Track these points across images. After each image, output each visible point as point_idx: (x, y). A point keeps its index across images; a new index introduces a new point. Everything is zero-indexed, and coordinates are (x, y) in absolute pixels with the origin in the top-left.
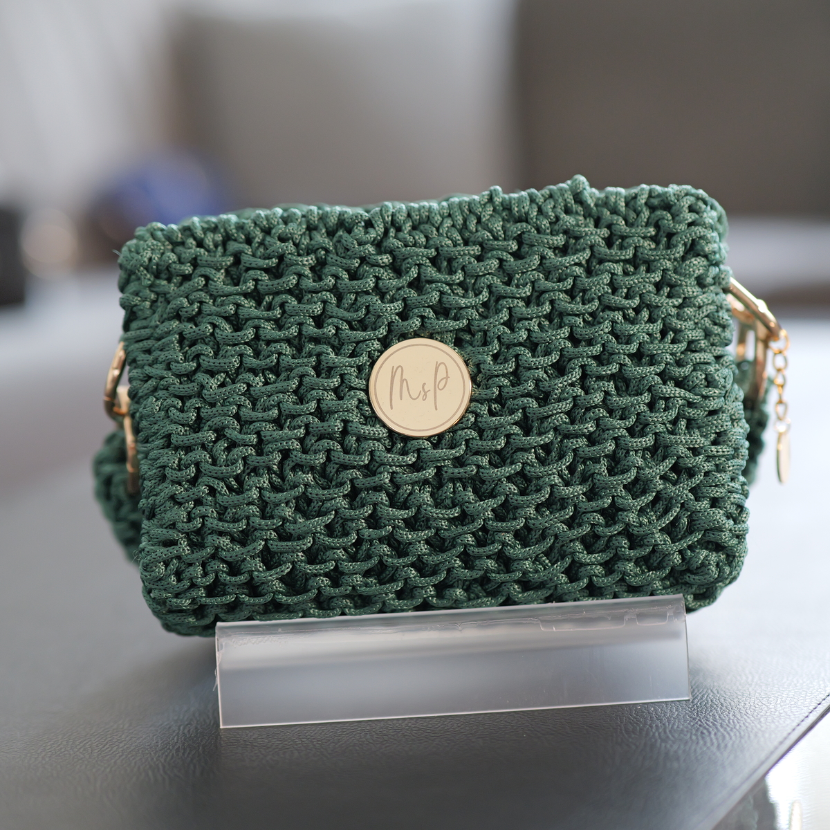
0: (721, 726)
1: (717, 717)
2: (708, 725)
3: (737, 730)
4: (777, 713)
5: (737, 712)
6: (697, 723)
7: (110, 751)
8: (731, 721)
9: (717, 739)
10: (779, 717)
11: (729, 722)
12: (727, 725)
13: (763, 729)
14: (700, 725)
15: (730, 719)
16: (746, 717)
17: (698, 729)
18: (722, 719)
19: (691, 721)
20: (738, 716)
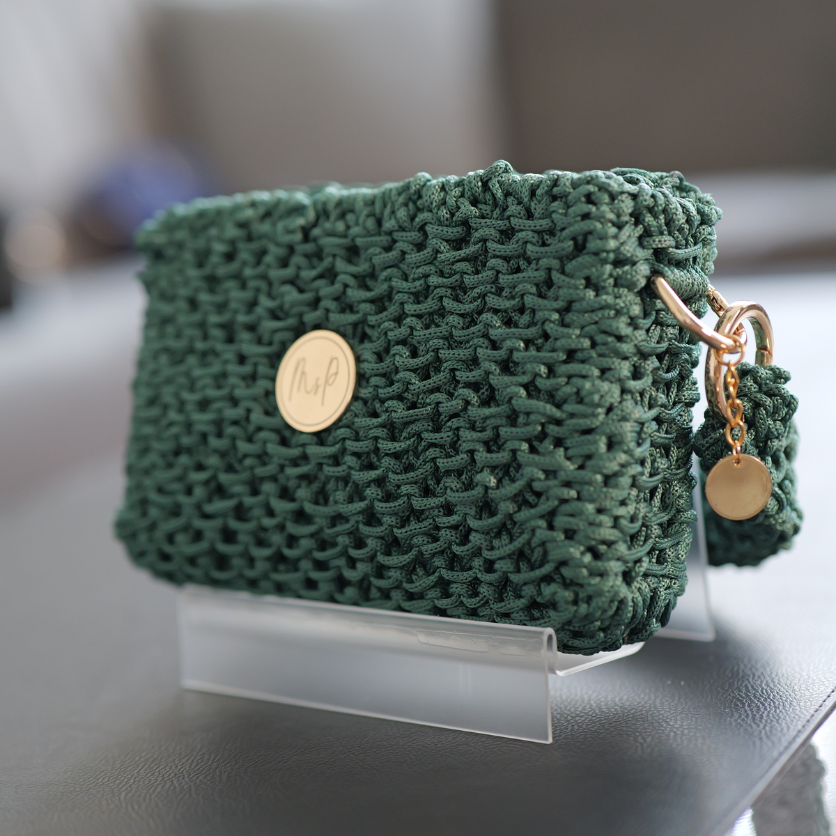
0: (755, 697)
1: (750, 688)
2: (741, 696)
3: (771, 700)
4: (811, 680)
5: (770, 681)
6: (730, 695)
7: (132, 761)
8: (764, 691)
9: (751, 710)
10: (813, 684)
11: (762, 693)
12: (761, 695)
13: (798, 697)
14: (733, 697)
15: (763, 689)
16: (779, 686)
17: (732, 700)
18: (755, 689)
19: (724, 693)
20: (772, 685)
